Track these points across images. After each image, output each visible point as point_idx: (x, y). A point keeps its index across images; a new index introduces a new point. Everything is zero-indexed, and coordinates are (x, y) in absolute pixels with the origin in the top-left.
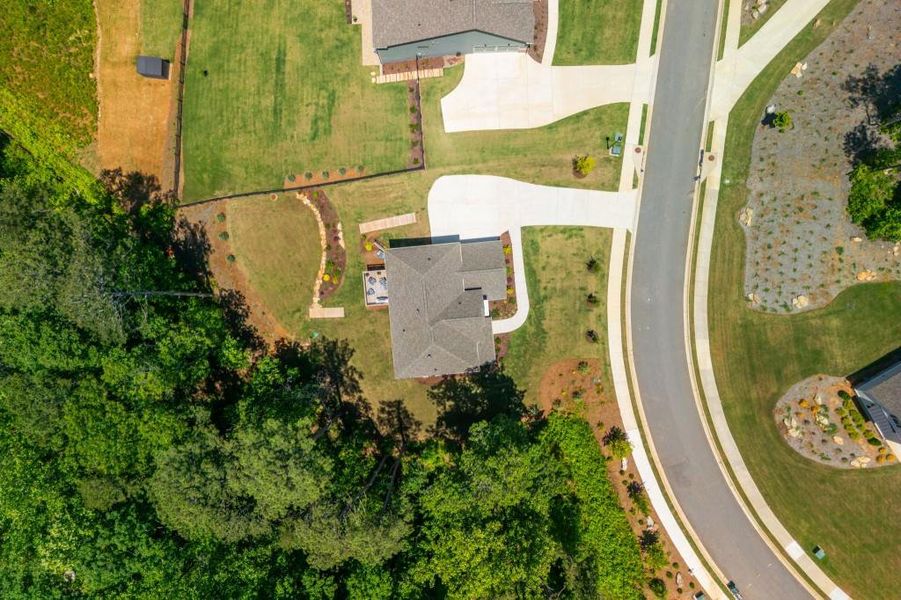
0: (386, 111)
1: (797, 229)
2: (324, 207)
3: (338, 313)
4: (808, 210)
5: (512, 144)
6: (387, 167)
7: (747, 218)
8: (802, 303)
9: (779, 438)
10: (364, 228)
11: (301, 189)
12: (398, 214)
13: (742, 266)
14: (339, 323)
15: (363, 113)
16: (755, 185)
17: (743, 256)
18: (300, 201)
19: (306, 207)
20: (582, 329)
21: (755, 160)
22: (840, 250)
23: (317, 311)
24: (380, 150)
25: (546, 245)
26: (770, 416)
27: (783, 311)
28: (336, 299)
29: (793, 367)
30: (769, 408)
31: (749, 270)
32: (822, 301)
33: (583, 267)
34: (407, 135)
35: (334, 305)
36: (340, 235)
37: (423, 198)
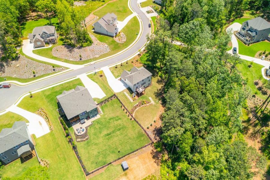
0: (108, 108)
1: (96, 50)
2: (133, 110)
3: (150, 98)
4: (93, 49)
5: (103, 86)
6: (118, 102)
7: (97, 56)
8: (106, 45)
9: (126, 42)
10: (132, 101)
11: (132, 116)
12: (126, 95)
13: (105, 54)
14: (152, 97)
15: (110, 112)
16: (92, 57)
17: (103, 54)
18: (135, 116)
19: (135, 114)
20: (127, 65)
21: (88, 59)
22: (97, 45)
23: (152, 102)
24: (116, 105)
25: (117, 75)
26: (123, 43)
27: (109, 47)
28: (148, 100)
29: (116, 43)
30: (123, 44)
31: (105, 53)
32: (104, 44)
33: (117, 68)
34: (110, 102)
35: (149, 100)
36: (136, 105)
37: (120, 93)
